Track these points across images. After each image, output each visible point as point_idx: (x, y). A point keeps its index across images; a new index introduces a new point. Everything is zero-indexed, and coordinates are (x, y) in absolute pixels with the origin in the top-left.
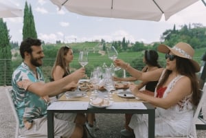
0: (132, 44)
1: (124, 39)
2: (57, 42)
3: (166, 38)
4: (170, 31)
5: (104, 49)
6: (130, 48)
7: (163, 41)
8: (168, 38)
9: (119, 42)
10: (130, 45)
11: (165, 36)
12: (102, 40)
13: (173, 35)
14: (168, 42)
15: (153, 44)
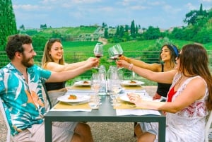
0: (144, 29)
1: (133, 23)
2: (42, 26)
3: (189, 22)
4: (195, 11)
5: (106, 36)
6: (140, 35)
7: (186, 25)
8: (192, 21)
9: (127, 26)
10: (140, 31)
11: (189, 19)
12: (103, 24)
13: (199, 17)
14: (192, 27)
15: (172, 30)
